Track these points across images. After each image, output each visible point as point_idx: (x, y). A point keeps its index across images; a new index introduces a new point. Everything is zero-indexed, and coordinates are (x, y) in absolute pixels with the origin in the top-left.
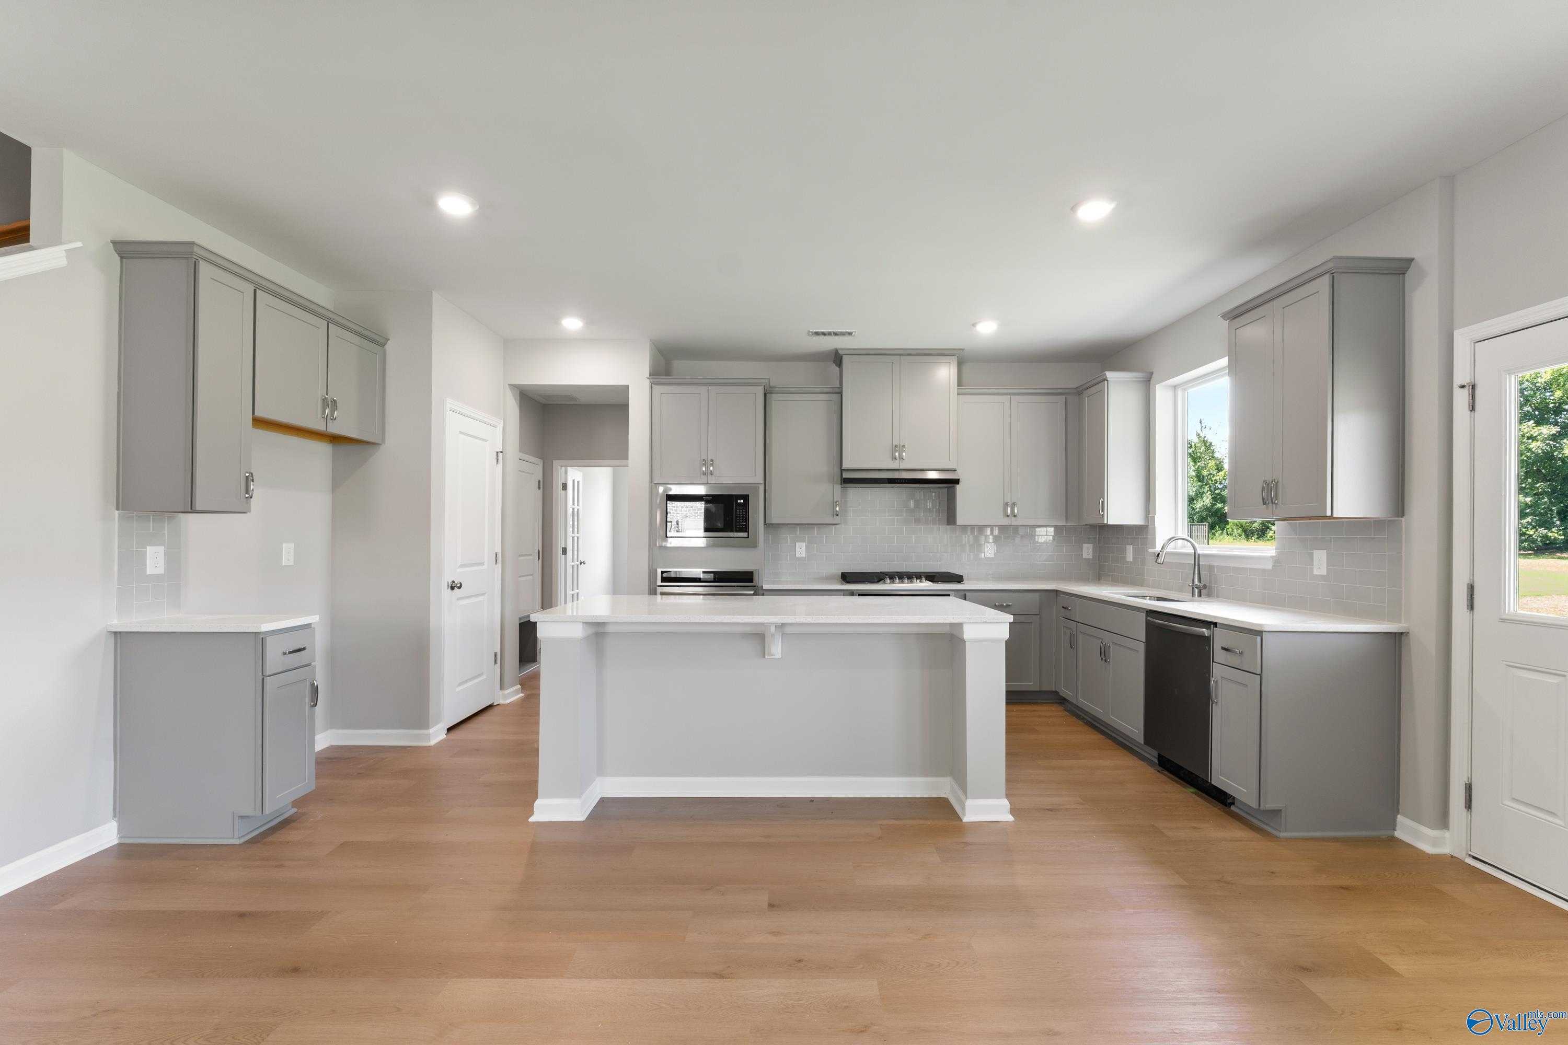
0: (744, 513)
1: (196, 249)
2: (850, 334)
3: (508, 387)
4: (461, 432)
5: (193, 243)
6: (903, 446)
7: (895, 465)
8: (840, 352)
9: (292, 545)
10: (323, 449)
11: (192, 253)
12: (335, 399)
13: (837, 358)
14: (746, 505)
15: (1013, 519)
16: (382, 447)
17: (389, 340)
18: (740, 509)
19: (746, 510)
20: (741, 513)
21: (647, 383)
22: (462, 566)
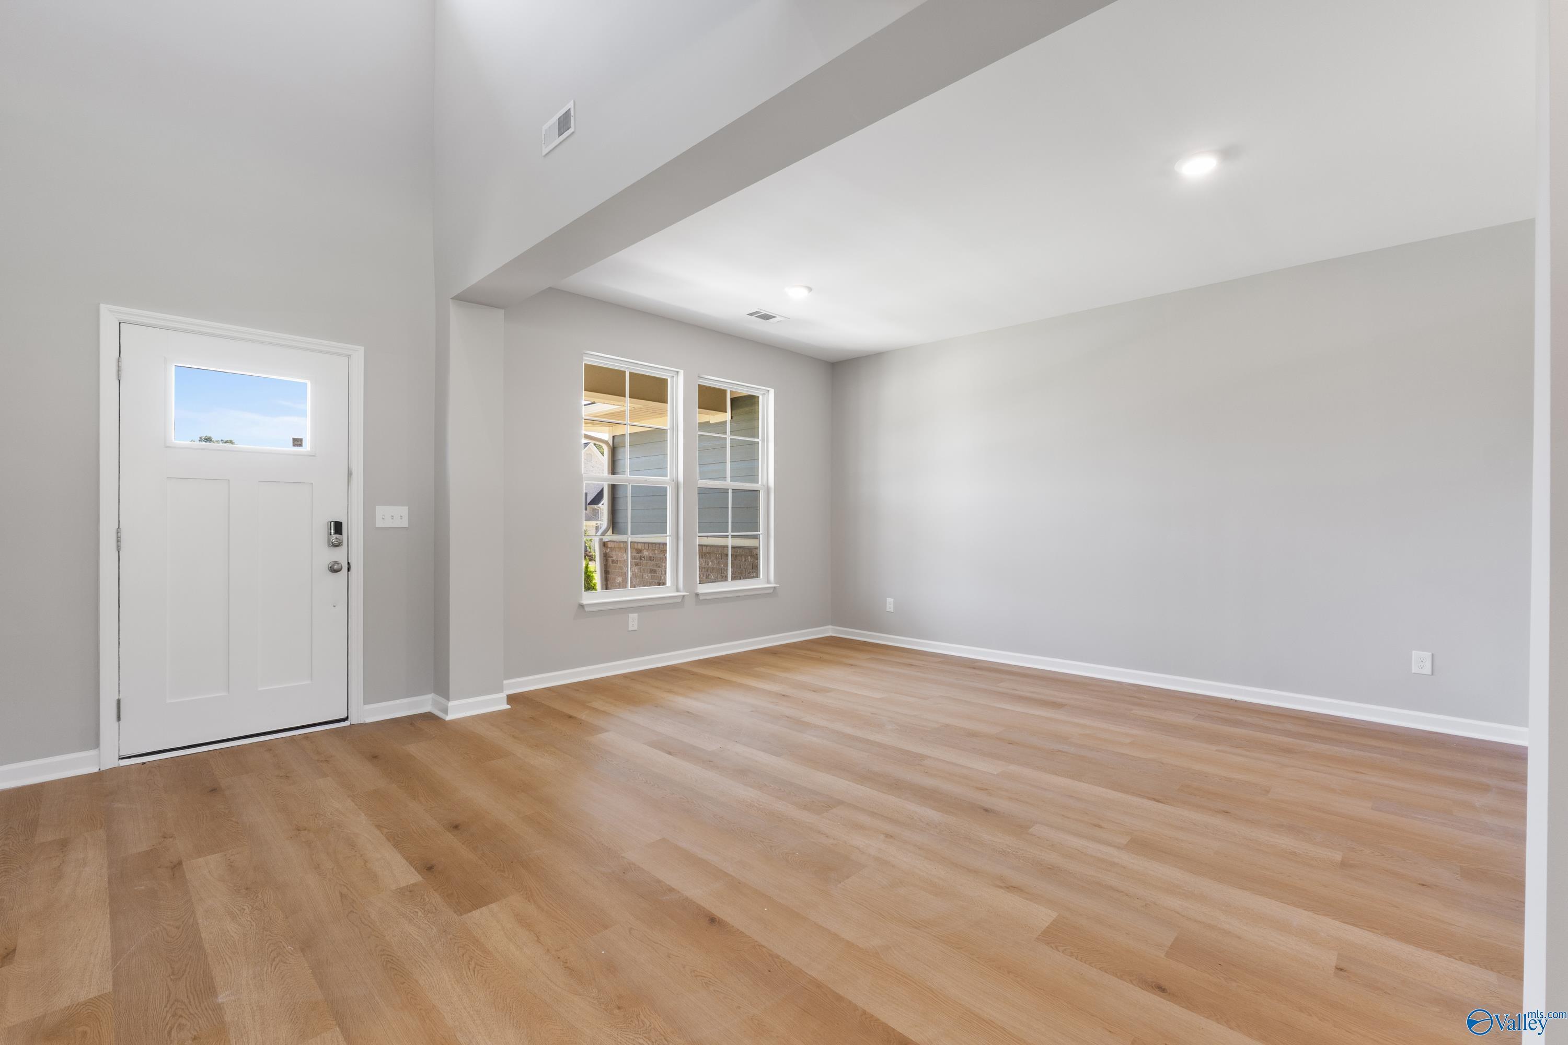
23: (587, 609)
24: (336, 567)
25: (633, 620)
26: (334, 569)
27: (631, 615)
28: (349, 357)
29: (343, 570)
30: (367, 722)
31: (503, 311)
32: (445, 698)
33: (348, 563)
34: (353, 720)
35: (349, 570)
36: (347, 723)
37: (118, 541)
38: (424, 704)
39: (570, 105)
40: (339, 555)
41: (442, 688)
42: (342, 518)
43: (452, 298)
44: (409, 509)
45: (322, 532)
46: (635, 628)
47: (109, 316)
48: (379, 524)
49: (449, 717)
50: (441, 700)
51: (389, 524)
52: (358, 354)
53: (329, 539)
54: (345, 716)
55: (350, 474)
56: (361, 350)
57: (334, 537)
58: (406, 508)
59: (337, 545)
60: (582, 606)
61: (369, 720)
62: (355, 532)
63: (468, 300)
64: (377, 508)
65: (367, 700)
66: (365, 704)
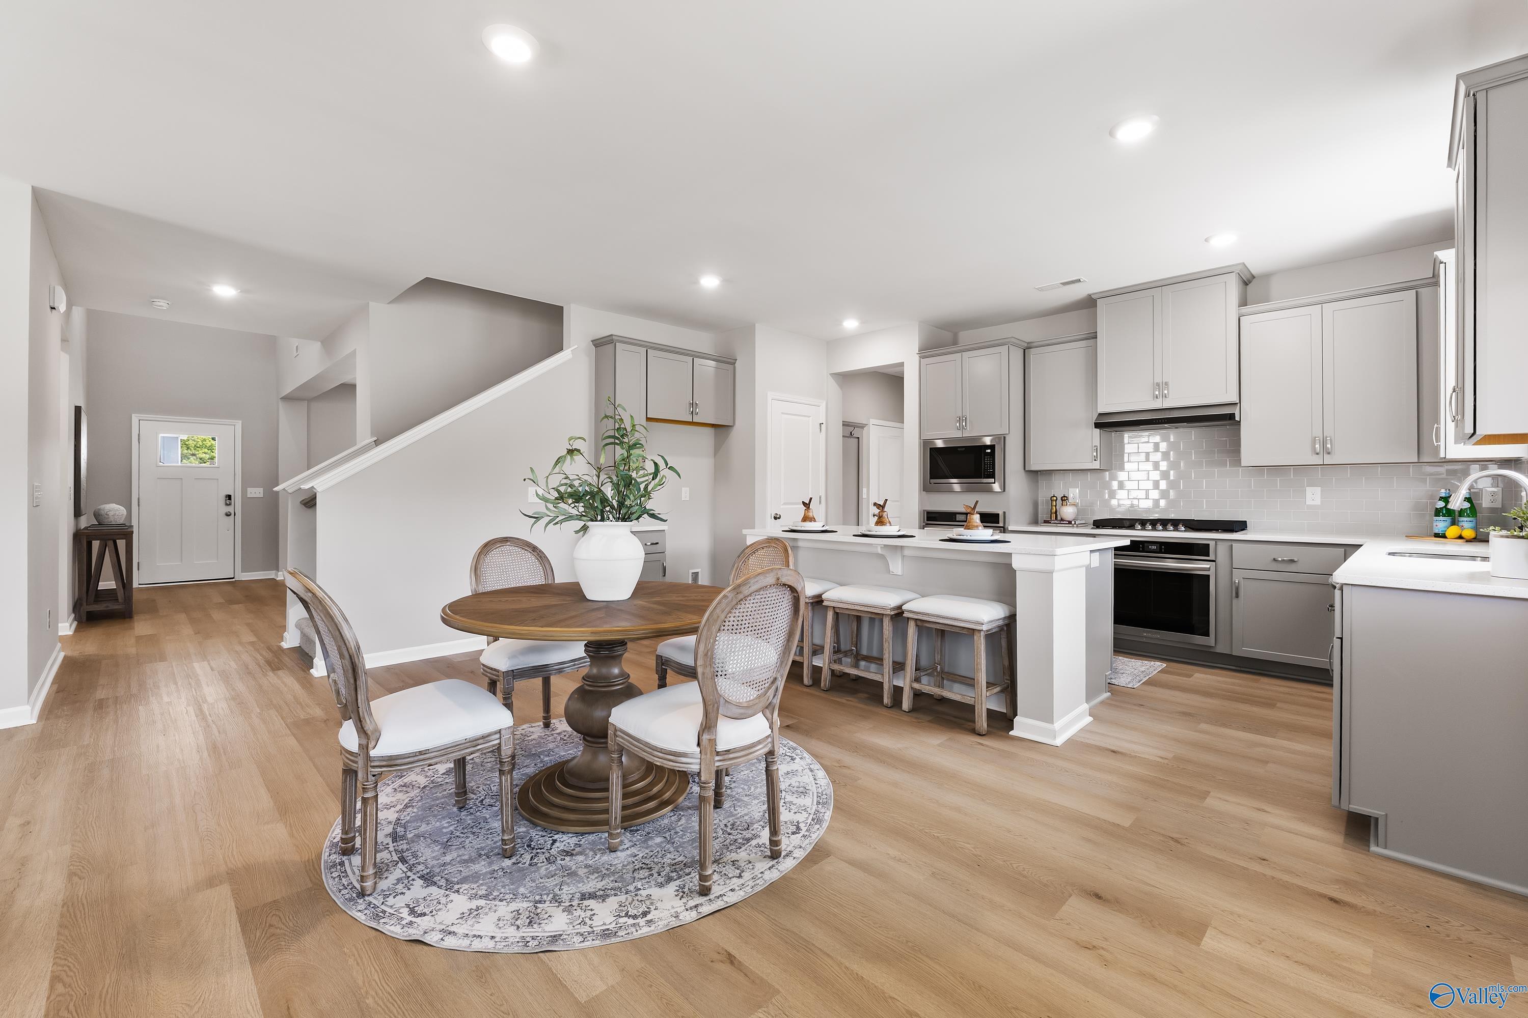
0: (991, 461)
1: (614, 337)
2: (1079, 281)
3: (830, 376)
4: (782, 413)
5: (612, 335)
6: (1166, 384)
7: (1158, 405)
8: (1093, 296)
9: (688, 489)
10: (709, 431)
11: (613, 340)
12: (697, 402)
13: (1090, 303)
14: (993, 454)
15: (1326, 456)
16: (735, 428)
17: (736, 360)
18: (987, 458)
19: (993, 457)
20: (988, 462)
21: (917, 357)
22: (785, 504)
24: (228, 514)
26: (228, 515)
28: (234, 425)
29: (231, 516)
30: (243, 580)
31: (302, 402)
32: (277, 573)
33: (235, 513)
34: (237, 579)
35: (235, 515)
36: (234, 580)
37: (139, 503)
38: (268, 575)
40: (230, 509)
41: (275, 568)
42: (232, 494)
43: (279, 399)
44: (263, 489)
45: (222, 500)
47: (135, 419)
48: (249, 496)
49: (277, 579)
50: (275, 573)
51: (253, 496)
52: (239, 424)
53: (225, 503)
54: (233, 577)
55: (235, 477)
56: (240, 422)
57: (228, 502)
58: (260, 489)
59: (230, 504)
62: (237, 499)
63: (286, 399)
64: (248, 489)
65: (244, 570)
66: (242, 572)
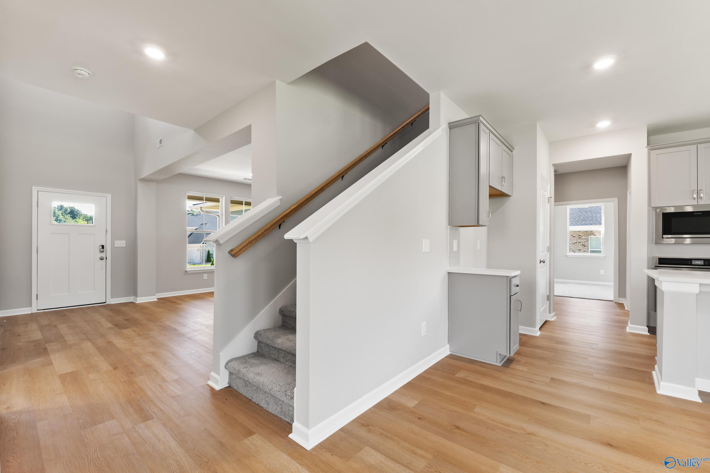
1: (481, 118)
11: (478, 120)
16: (511, 198)
21: (646, 149)
23: (188, 272)
24: (102, 258)
25: (205, 276)
26: (102, 259)
27: (204, 275)
28: (106, 197)
29: (103, 260)
30: (112, 304)
31: (156, 182)
32: (136, 297)
33: (106, 257)
34: (108, 303)
35: (106, 259)
36: (105, 304)
37: (37, 251)
38: (130, 299)
39: (161, 138)
40: (103, 255)
41: (135, 294)
42: (104, 244)
43: (139, 180)
44: (126, 241)
45: (98, 248)
46: (206, 278)
47: (35, 190)
48: (116, 246)
49: (137, 303)
50: (136, 298)
51: (119, 246)
53: (100, 250)
54: (105, 302)
55: (106, 231)
56: (110, 195)
57: (102, 250)
58: (125, 241)
59: (103, 252)
60: (186, 271)
61: (112, 303)
62: (108, 248)
63: (144, 180)
64: (115, 241)
65: (112, 297)
66: (111, 298)
